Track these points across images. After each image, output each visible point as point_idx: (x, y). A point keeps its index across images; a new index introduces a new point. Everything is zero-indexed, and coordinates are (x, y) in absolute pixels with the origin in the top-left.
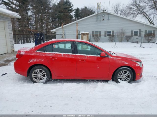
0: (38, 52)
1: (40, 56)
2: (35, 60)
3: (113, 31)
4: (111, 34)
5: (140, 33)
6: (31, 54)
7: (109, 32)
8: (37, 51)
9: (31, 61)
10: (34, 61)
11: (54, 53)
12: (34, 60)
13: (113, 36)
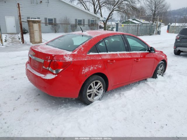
0: (91, 54)
1: (96, 60)
2: (92, 68)
3: (55, 19)
4: (52, 23)
5: (84, 22)
6: (84, 59)
7: (51, 20)
8: (89, 53)
9: (86, 70)
10: (91, 70)
11: (109, 53)
12: (90, 68)
13: (56, 25)
